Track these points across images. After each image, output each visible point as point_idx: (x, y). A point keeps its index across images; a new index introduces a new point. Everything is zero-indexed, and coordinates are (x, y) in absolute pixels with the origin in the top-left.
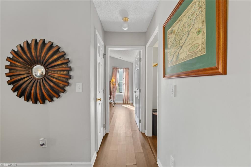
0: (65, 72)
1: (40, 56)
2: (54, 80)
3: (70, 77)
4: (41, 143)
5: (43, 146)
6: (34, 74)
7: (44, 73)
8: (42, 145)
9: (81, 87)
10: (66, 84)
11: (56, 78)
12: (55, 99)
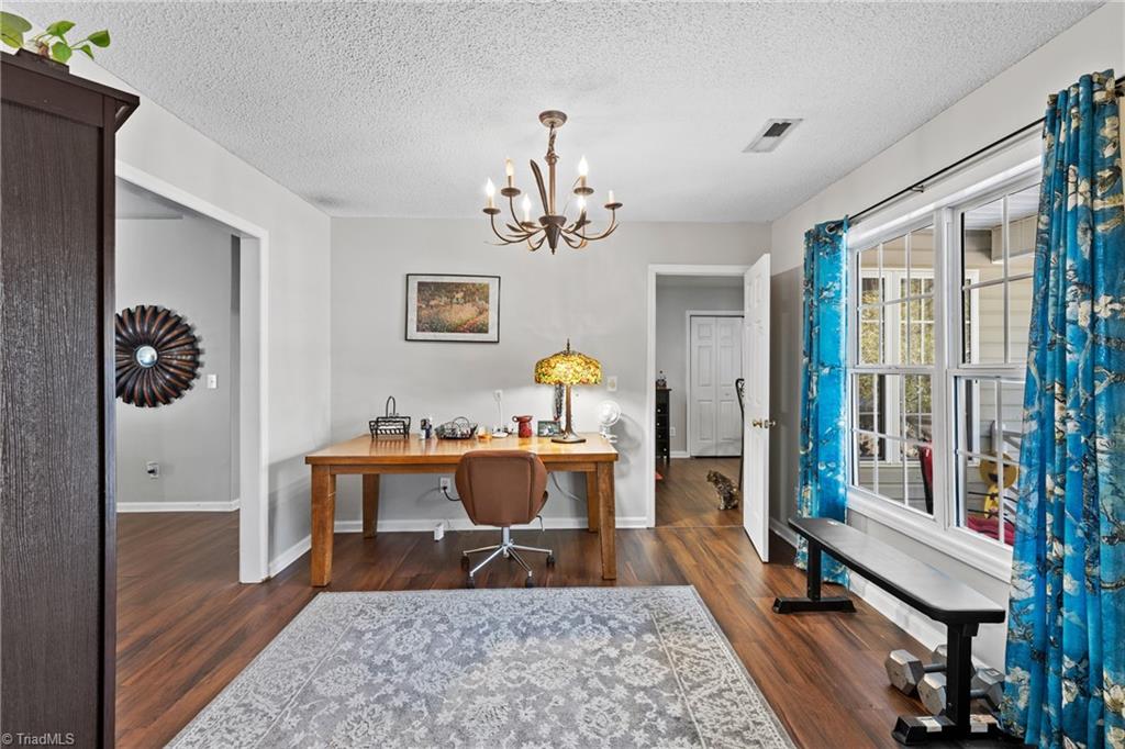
0: (189, 357)
1: (149, 332)
2: (172, 370)
3: (197, 364)
4: (149, 468)
5: (152, 475)
6: (139, 360)
7: (156, 358)
8: (151, 472)
9: (215, 380)
10: (191, 376)
11: (175, 367)
12: (173, 399)
